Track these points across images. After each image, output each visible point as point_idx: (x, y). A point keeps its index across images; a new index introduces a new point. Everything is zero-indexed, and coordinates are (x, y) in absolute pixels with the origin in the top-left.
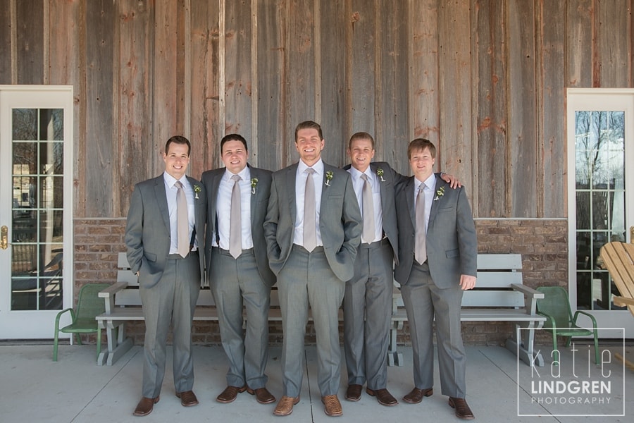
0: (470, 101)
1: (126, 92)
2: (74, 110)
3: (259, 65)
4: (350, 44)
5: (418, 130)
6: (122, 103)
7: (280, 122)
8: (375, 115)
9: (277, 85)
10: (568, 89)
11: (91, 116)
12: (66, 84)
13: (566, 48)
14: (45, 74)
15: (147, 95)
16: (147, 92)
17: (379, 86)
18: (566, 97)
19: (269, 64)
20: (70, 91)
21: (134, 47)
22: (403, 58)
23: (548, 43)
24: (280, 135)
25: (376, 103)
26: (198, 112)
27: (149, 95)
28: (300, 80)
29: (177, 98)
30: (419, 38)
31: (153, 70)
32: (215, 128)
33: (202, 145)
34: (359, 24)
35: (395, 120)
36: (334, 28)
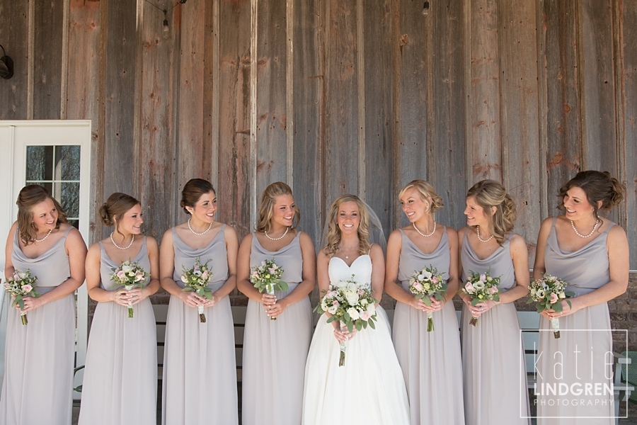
0: (538, 133)
2: (92, 147)
3: (295, 95)
4: (398, 71)
5: (476, 168)
6: (143, 139)
7: (318, 158)
8: (427, 150)
9: (315, 118)
11: (110, 153)
12: (84, 118)
14: (62, 108)
15: (170, 130)
16: (170, 126)
17: (431, 118)
19: (306, 94)
20: (89, 125)
21: (157, 77)
22: (459, 86)
23: (630, 66)
24: (318, 173)
25: (428, 137)
26: (227, 147)
27: (173, 129)
28: (342, 112)
29: (204, 132)
30: (478, 62)
31: (178, 103)
32: (245, 165)
33: (231, 185)
34: (408, 48)
35: (450, 156)
36: (380, 52)
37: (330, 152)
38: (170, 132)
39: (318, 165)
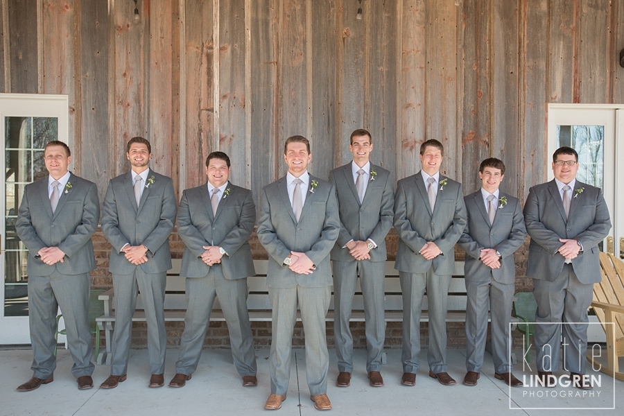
0: (455, 115)
1: (121, 102)
2: (70, 119)
3: (253, 78)
4: (341, 59)
5: (405, 143)
6: (117, 114)
7: (273, 133)
9: (270, 98)
10: (549, 104)
11: (86, 125)
12: (61, 93)
13: (547, 65)
14: (39, 83)
15: (142, 106)
16: (142, 102)
17: (368, 100)
18: (547, 112)
19: (262, 78)
20: (66, 100)
21: (129, 58)
22: (392, 73)
23: (531, 60)
24: (272, 146)
25: (366, 116)
26: (194, 123)
27: (145, 106)
28: (293, 94)
29: (173, 109)
30: (408, 54)
31: (149, 82)
32: (210, 138)
33: (197, 155)
34: (350, 40)
35: (383, 133)
36: (326, 43)
38: (142, 108)
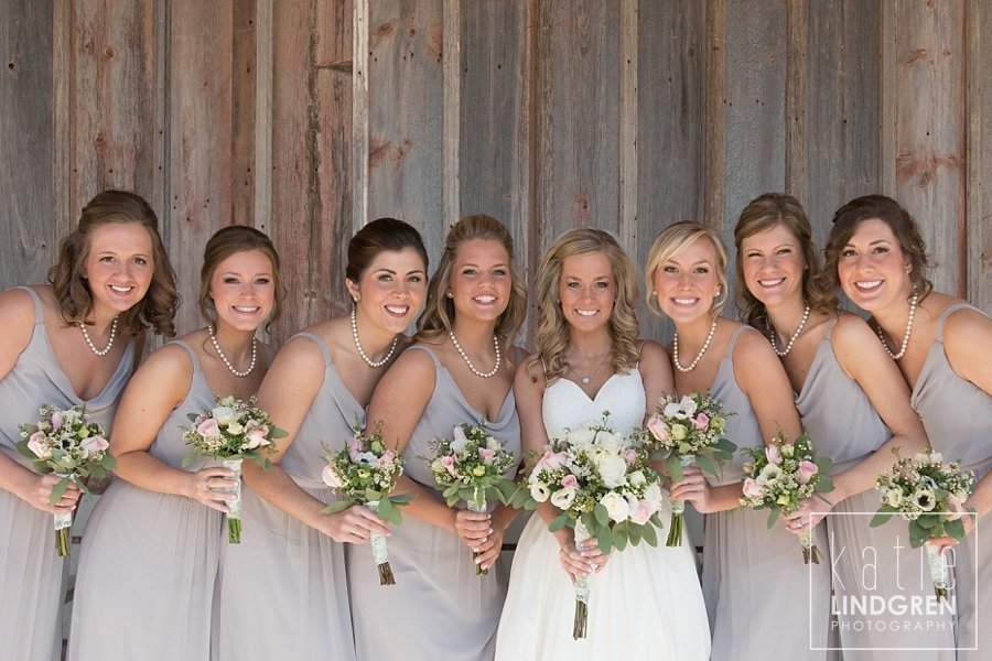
1: (91, 46)
5: (905, 164)
6: (78, 80)
7: (521, 134)
8: (787, 118)
9: (515, 33)
17: (799, 39)
24: (521, 171)
25: (791, 86)
26: (295, 104)
27: (156, 56)
28: (580, 21)
29: (235, 66)
32: (340, 149)
33: (304, 198)
35: (843, 134)
37: (551, 119)
38: (149, 63)
39: (520, 151)
